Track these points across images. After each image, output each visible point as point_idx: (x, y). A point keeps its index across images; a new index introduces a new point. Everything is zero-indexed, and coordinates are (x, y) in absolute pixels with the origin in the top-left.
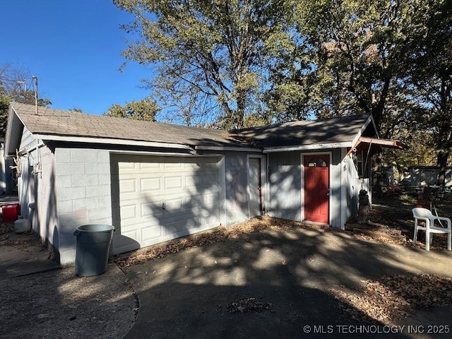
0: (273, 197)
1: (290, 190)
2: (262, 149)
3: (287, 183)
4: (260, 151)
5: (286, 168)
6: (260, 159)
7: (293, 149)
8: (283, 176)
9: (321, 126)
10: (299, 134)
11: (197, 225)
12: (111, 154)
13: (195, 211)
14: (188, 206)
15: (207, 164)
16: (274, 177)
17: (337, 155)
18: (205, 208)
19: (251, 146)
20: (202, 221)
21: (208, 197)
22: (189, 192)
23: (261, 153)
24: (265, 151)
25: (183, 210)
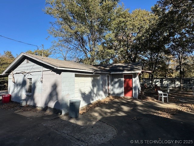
0: (112, 90)
1: (118, 88)
2: (110, 72)
3: (117, 85)
4: (109, 73)
5: (116, 80)
6: (108, 76)
7: (121, 73)
8: (116, 83)
9: (127, 66)
10: (121, 68)
11: (93, 100)
12: (75, 75)
13: (92, 95)
14: (90, 93)
15: (95, 78)
16: (113, 83)
17: (135, 75)
18: (94, 94)
19: (107, 71)
20: (94, 98)
21: (95, 90)
22: (91, 88)
23: (110, 74)
24: (111, 73)
25: (89, 94)
